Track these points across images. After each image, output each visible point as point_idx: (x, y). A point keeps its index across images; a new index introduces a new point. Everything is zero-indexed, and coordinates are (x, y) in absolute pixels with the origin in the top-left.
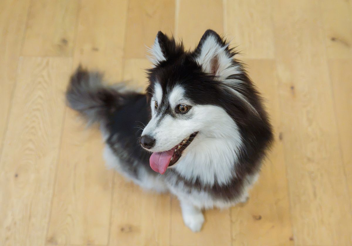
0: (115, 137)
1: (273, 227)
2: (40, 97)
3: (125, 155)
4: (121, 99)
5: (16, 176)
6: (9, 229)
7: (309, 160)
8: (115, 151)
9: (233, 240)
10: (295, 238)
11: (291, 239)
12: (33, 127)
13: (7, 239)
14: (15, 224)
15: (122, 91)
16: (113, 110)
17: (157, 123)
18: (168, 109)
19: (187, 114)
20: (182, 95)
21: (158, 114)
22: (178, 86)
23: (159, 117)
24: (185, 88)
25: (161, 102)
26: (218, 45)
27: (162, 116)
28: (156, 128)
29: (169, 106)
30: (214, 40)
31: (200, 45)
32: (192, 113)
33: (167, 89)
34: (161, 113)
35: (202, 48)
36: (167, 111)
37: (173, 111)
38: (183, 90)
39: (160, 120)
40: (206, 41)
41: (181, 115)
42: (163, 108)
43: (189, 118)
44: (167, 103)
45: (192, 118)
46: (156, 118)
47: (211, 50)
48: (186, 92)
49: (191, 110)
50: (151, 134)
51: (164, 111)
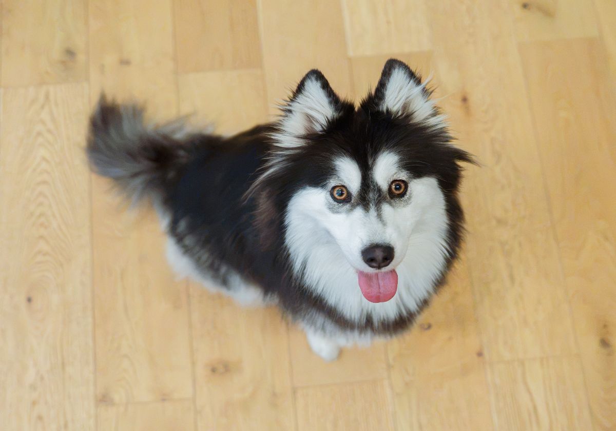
0: (182, 225)
1: (450, 339)
2: (44, 159)
3: (205, 256)
4: (182, 153)
5: (29, 300)
6: (33, 387)
7: (500, 222)
8: (187, 250)
9: (389, 367)
10: (486, 352)
11: (480, 354)
12: (41, 215)
13: (34, 403)
14: (42, 378)
15: (179, 136)
16: (171, 175)
17: (379, 220)
18: (380, 196)
19: (406, 197)
20: (396, 166)
21: (368, 207)
22: (385, 154)
23: (373, 211)
24: (399, 153)
25: (361, 187)
26: (412, 81)
27: (376, 208)
28: (385, 228)
29: (379, 190)
30: (403, 75)
31: (382, 86)
32: (411, 194)
33: (370, 163)
34: (371, 205)
35: (386, 90)
36: (380, 198)
37: (388, 196)
38: (395, 157)
39: (379, 216)
40: (392, 77)
41: (397, 200)
42: (371, 195)
43: (407, 202)
44: (374, 186)
45: (411, 203)
46: (367, 214)
47: (402, 91)
48: (401, 160)
49: (409, 189)
50: (385, 239)
51: (374, 200)
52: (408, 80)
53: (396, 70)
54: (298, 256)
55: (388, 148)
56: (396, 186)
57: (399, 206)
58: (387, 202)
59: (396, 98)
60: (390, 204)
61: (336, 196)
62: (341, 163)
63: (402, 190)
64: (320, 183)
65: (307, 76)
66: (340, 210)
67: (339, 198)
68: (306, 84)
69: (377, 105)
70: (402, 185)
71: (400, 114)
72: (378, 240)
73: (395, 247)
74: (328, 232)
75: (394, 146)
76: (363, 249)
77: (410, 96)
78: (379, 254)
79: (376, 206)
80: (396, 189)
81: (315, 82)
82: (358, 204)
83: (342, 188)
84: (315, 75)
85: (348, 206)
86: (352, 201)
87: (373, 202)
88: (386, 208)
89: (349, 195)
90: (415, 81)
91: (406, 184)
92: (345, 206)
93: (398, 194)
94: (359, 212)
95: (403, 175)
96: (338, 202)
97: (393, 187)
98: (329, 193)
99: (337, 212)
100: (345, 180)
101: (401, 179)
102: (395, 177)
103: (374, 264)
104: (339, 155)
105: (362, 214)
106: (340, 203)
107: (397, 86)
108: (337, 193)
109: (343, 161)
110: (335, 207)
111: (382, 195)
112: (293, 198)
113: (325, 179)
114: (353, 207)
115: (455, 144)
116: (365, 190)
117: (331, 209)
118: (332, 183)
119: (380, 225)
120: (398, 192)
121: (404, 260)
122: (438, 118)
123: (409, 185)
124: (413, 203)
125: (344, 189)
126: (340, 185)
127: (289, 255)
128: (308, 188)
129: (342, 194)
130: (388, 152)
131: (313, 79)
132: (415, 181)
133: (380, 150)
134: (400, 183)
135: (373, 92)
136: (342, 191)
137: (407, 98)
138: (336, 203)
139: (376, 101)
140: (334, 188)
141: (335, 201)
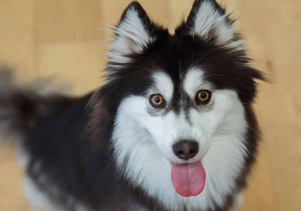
17: (187, 121)
18: (188, 102)
19: (210, 103)
20: (201, 79)
21: (178, 111)
22: (193, 69)
23: (182, 115)
24: (203, 69)
25: (173, 96)
26: (217, 12)
27: (185, 112)
28: (191, 128)
29: (188, 98)
30: (210, 7)
31: (193, 14)
32: (214, 101)
33: (181, 76)
34: (181, 109)
35: (195, 18)
36: (188, 104)
37: (195, 103)
38: (201, 72)
39: (188, 118)
40: (200, 8)
41: (202, 107)
42: (181, 102)
43: (211, 108)
44: (184, 95)
45: (214, 108)
46: (178, 116)
47: (208, 20)
48: (205, 75)
49: (212, 98)
50: (191, 136)
51: (184, 105)
52: (214, 10)
53: (205, 3)
54: (121, 151)
55: (195, 65)
56: (201, 94)
57: (204, 111)
58: (194, 107)
59: (203, 25)
60: (197, 109)
61: (154, 102)
62: (158, 76)
63: (206, 98)
64: (142, 92)
65: (129, 7)
66: (157, 113)
67: (156, 104)
68: (127, 12)
69: (188, 30)
70: (207, 94)
71: (206, 38)
72: (185, 136)
73: (199, 142)
74: (146, 131)
75: (200, 63)
76: (174, 143)
77: (215, 24)
78: (186, 148)
79: (185, 110)
80: (202, 97)
81: (134, 11)
82: (171, 109)
83: (158, 96)
84: (134, 6)
85: (163, 110)
86: (167, 107)
87: (183, 107)
88: (194, 113)
89: (164, 102)
90: (219, 12)
91: (210, 93)
92: (161, 111)
93: (203, 102)
94: (171, 115)
95: (207, 86)
96: (155, 107)
97: (200, 95)
98: (148, 100)
99: (155, 115)
100: (161, 90)
101: (205, 89)
102: (201, 88)
103: (183, 156)
104: (156, 70)
105: (173, 116)
106: (157, 108)
107: (204, 15)
108: (155, 100)
109: (160, 75)
110: (153, 112)
111: (190, 103)
112: (121, 104)
113: (145, 89)
114: (167, 111)
115: (252, 65)
116: (176, 98)
117: (150, 113)
118: (151, 92)
119: (188, 125)
120: (203, 100)
121: (207, 154)
122: (239, 42)
123: (212, 94)
124: (215, 109)
125: (160, 97)
126: (157, 93)
127: (113, 150)
128: (132, 96)
129: (158, 101)
130: (195, 68)
131: (133, 9)
132: (218, 91)
133: (188, 67)
134: (205, 92)
135: (186, 20)
136: (158, 98)
137: (213, 25)
138: (153, 108)
139: (188, 27)
140: (152, 96)
141: (153, 106)
